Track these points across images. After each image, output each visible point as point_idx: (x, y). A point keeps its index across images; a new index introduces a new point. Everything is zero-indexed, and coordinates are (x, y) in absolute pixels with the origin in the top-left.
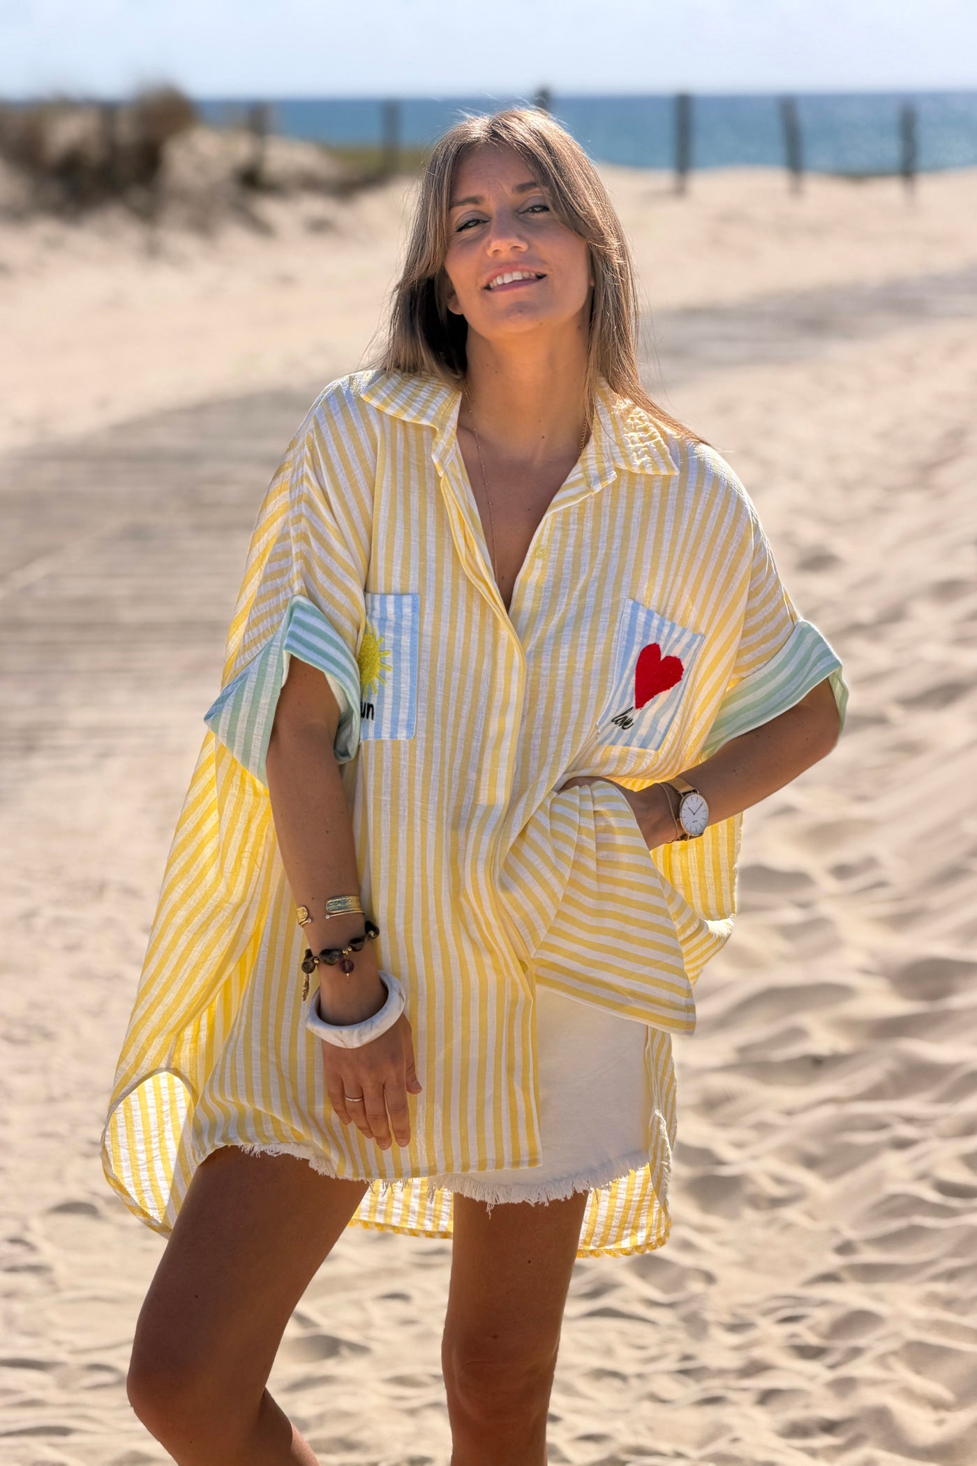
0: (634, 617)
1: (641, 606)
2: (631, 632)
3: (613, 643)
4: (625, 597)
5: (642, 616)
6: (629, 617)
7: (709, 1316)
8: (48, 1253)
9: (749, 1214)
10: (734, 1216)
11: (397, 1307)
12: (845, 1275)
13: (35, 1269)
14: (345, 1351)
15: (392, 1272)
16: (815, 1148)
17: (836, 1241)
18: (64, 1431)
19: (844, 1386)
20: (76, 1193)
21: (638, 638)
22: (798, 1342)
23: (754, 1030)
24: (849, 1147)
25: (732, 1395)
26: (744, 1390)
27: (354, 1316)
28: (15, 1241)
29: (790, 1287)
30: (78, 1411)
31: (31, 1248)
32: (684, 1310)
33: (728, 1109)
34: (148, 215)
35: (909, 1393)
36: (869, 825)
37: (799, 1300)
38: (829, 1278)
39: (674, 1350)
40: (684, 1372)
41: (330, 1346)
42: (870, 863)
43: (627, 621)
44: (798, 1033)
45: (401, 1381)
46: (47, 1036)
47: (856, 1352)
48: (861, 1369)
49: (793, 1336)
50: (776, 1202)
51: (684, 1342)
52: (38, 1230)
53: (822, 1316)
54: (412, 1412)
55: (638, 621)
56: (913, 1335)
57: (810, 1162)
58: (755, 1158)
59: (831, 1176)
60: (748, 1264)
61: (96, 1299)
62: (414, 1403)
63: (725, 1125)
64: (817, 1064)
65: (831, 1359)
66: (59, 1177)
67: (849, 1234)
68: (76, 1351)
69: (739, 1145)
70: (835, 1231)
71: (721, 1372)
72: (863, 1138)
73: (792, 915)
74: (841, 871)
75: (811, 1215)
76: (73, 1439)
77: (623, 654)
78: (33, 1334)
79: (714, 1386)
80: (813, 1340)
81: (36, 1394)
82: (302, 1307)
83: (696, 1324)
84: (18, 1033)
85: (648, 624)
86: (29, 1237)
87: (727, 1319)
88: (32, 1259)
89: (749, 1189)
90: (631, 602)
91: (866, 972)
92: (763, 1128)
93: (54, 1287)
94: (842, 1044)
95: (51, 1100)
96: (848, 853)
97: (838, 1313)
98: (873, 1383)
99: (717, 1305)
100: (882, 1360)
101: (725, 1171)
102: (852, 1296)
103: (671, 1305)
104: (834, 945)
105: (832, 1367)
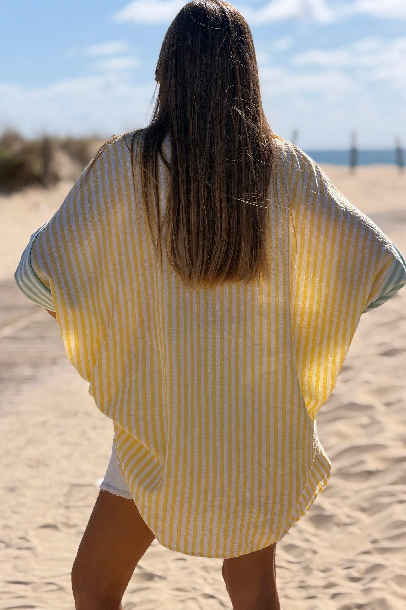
7: (313, 566)
8: (34, 542)
9: (335, 529)
10: (329, 530)
11: (181, 563)
12: (373, 551)
13: (28, 549)
14: (156, 579)
16: (365, 505)
17: (371, 539)
18: (32, 607)
19: (367, 591)
20: (49, 521)
22: (351, 576)
23: (345, 462)
24: (380, 504)
25: (319, 595)
26: (326, 594)
27: (162, 566)
28: (21, 538)
29: (350, 556)
30: (39, 600)
31: (28, 541)
32: (303, 565)
33: (330, 492)
35: (395, 594)
36: (402, 387)
37: (353, 561)
38: (367, 553)
39: (298, 579)
40: (301, 587)
41: (150, 577)
42: (400, 401)
44: (362, 462)
45: (179, 589)
46: (46, 465)
47: (374, 579)
48: (375, 584)
49: (349, 574)
50: (346, 525)
51: (302, 576)
52: (31, 534)
53: (362, 566)
54: (182, 601)
56: (399, 572)
57: (363, 510)
58: (340, 508)
59: (371, 515)
60: (333, 547)
61: (53, 559)
62: (184, 598)
63: (329, 496)
64: (370, 474)
65: (362, 582)
66: (44, 516)
67: (376, 536)
68: (41, 578)
69: (333, 504)
70: (370, 535)
71: (316, 587)
72: (386, 500)
73: (365, 420)
74: (388, 404)
75: (361, 529)
78: (24, 572)
79: (312, 592)
80: (356, 575)
81: (23, 594)
82: (140, 563)
83: (308, 570)
84: (34, 464)
86: (28, 537)
87: (322, 568)
88: (27, 545)
89: (336, 520)
91: (394, 439)
92: (344, 498)
93: (36, 555)
94: (380, 466)
95: (44, 488)
96: (391, 397)
97: (369, 565)
98: (380, 589)
99: (317, 562)
100: (385, 582)
101: (327, 513)
102: (376, 559)
103: (298, 563)
104: (381, 431)
105: (364, 584)
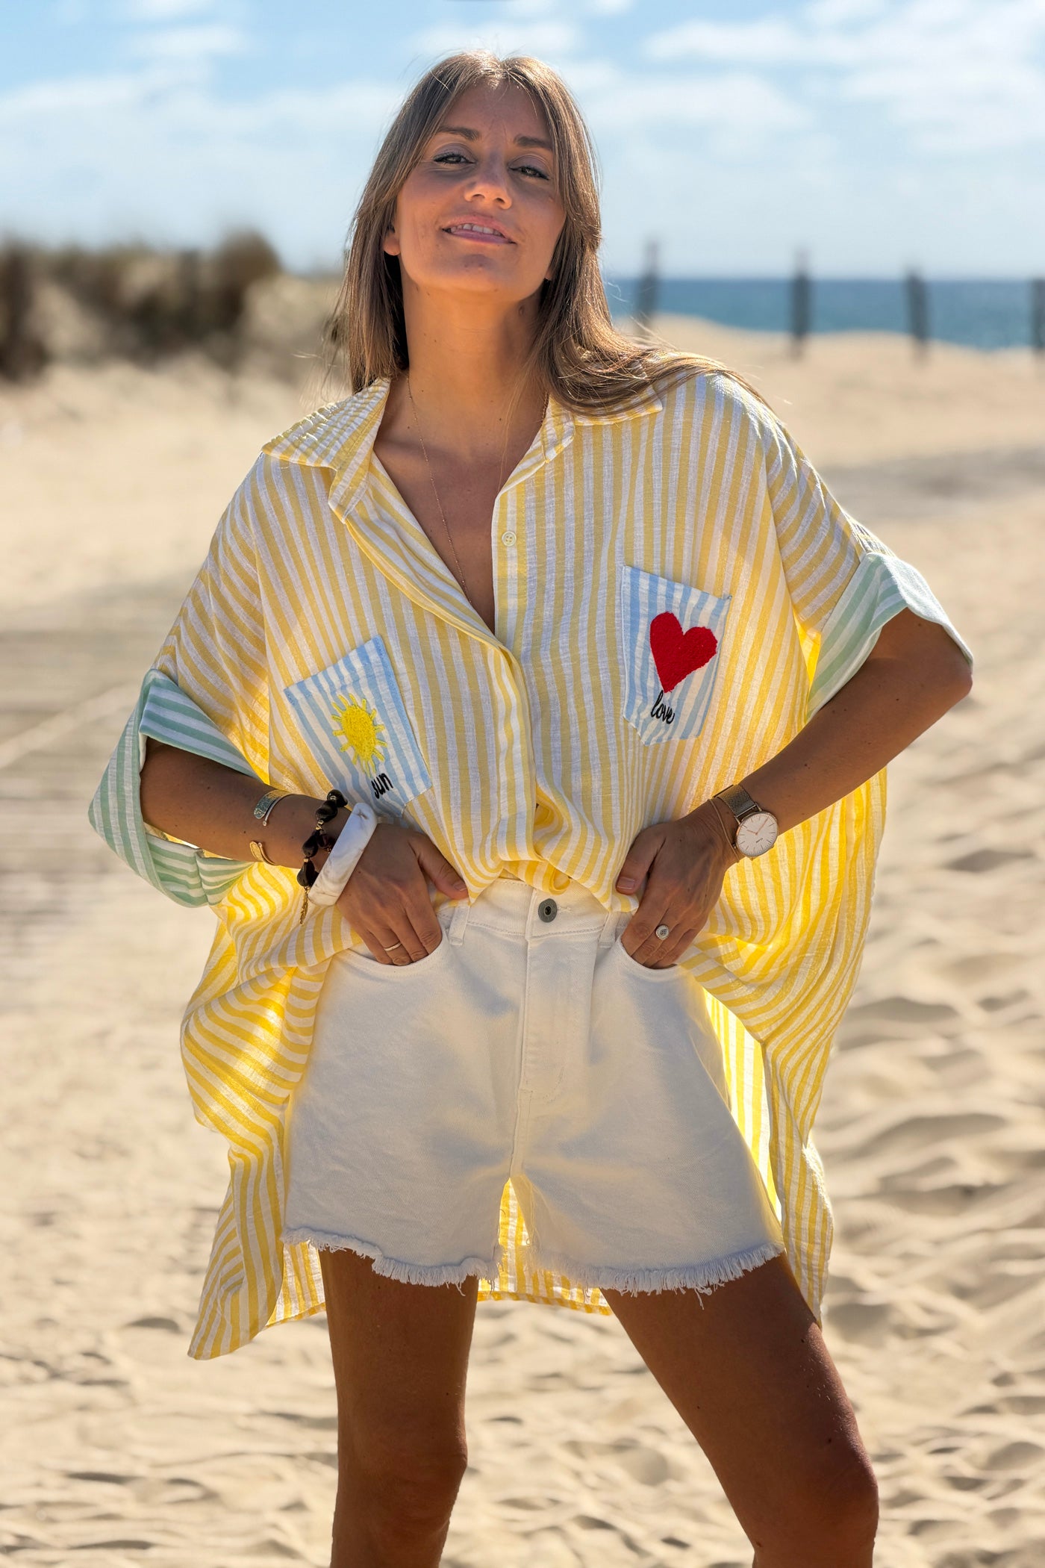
0: (634, 586)
1: (641, 573)
2: (634, 603)
3: (616, 619)
4: (621, 565)
5: (644, 583)
6: (630, 586)
8: (124, 1367)
9: (894, 1343)
10: (877, 1345)
11: (508, 1430)
12: (1003, 1407)
13: (111, 1383)
15: (502, 1395)
16: (967, 1278)
17: (993, 1373)
18: (143, 1545)
19: (1005, 1517)
20: (154, 1308)
21: (644, 610)
22: (952, 1473)
23: (897, 1160)
24: (1005, 1278)
26: (894, 1520)
28: (89, 1354)
29: (943, 1416)
30: (157, 1525)
31: (106, 1362)
33: (868, 1240)
34: (229, 362)
36: (1018, 959)
37: (952, 1432)
38: (987, 1410)
42: (1021, 995)
43: (628, 591)
44: (944, 1163)
45: (514, 1503)
46: (123, 1153)
47: (1017, 1484)
48: (1021, 1499)
49: (947, 1467)
50: (924, 1333)
52: (112, 1343)
53: (980, 1448)
54: (527, 1535)
55: (640, 590)
57: (962, 1293)
58: (902, 1286)
59: (984, 1307)
60: (896, 1393)
61: (178, 1414)
62: (529, 1527)
63: (868, 1253)
64: (968, 1195)
65: (990, 1490)
66: (136, 1293)
67: (1007, 1365)
68: (156, 1465)
69: (882, 1275)
70: (991, 1363)
72: (1020, 1267)
73: (936, 1046)
74: (990, 1004)
75: (963, 1345)
76: (152, 1553)
77: (629, 629)
78: (109, 1447)
80: (968, 1471)
81: (112, 1508)
84: (91, 1149)
85: (653, 592)
86: (104, 1352)
87: (876, 1449)
88: (107, 1373)
89: (895, 1319)
90: (629, 570)
91: (1020, 1102)
92: (908, 1258)
93: (131, 1401)
94: (996, 1174)
95: (127, 1216)
96: (998, 985)
97: (996, 1445)
98: (1035, 1513)
101: (870, 1300)
102: (1012, 1428)
104: (984, 1075)
105: (992, 1498)
